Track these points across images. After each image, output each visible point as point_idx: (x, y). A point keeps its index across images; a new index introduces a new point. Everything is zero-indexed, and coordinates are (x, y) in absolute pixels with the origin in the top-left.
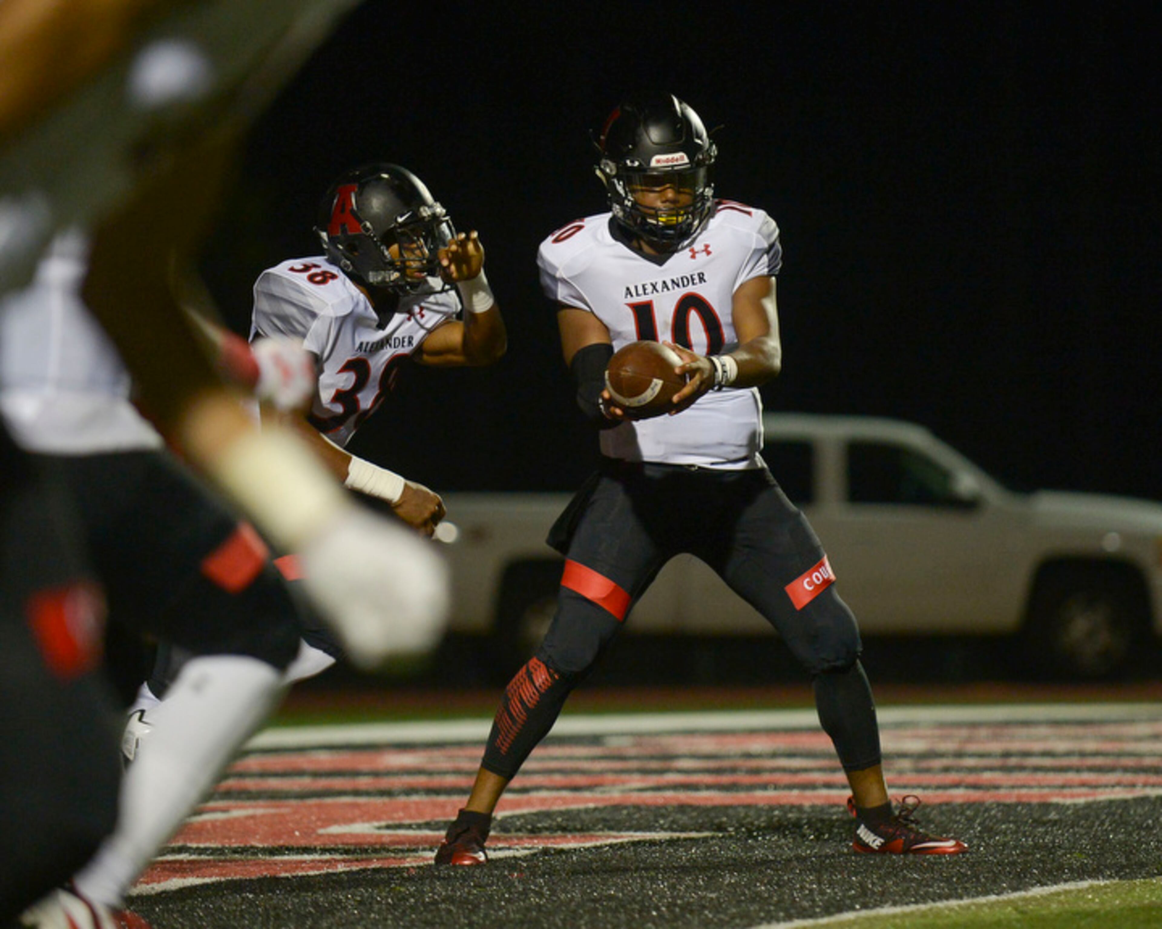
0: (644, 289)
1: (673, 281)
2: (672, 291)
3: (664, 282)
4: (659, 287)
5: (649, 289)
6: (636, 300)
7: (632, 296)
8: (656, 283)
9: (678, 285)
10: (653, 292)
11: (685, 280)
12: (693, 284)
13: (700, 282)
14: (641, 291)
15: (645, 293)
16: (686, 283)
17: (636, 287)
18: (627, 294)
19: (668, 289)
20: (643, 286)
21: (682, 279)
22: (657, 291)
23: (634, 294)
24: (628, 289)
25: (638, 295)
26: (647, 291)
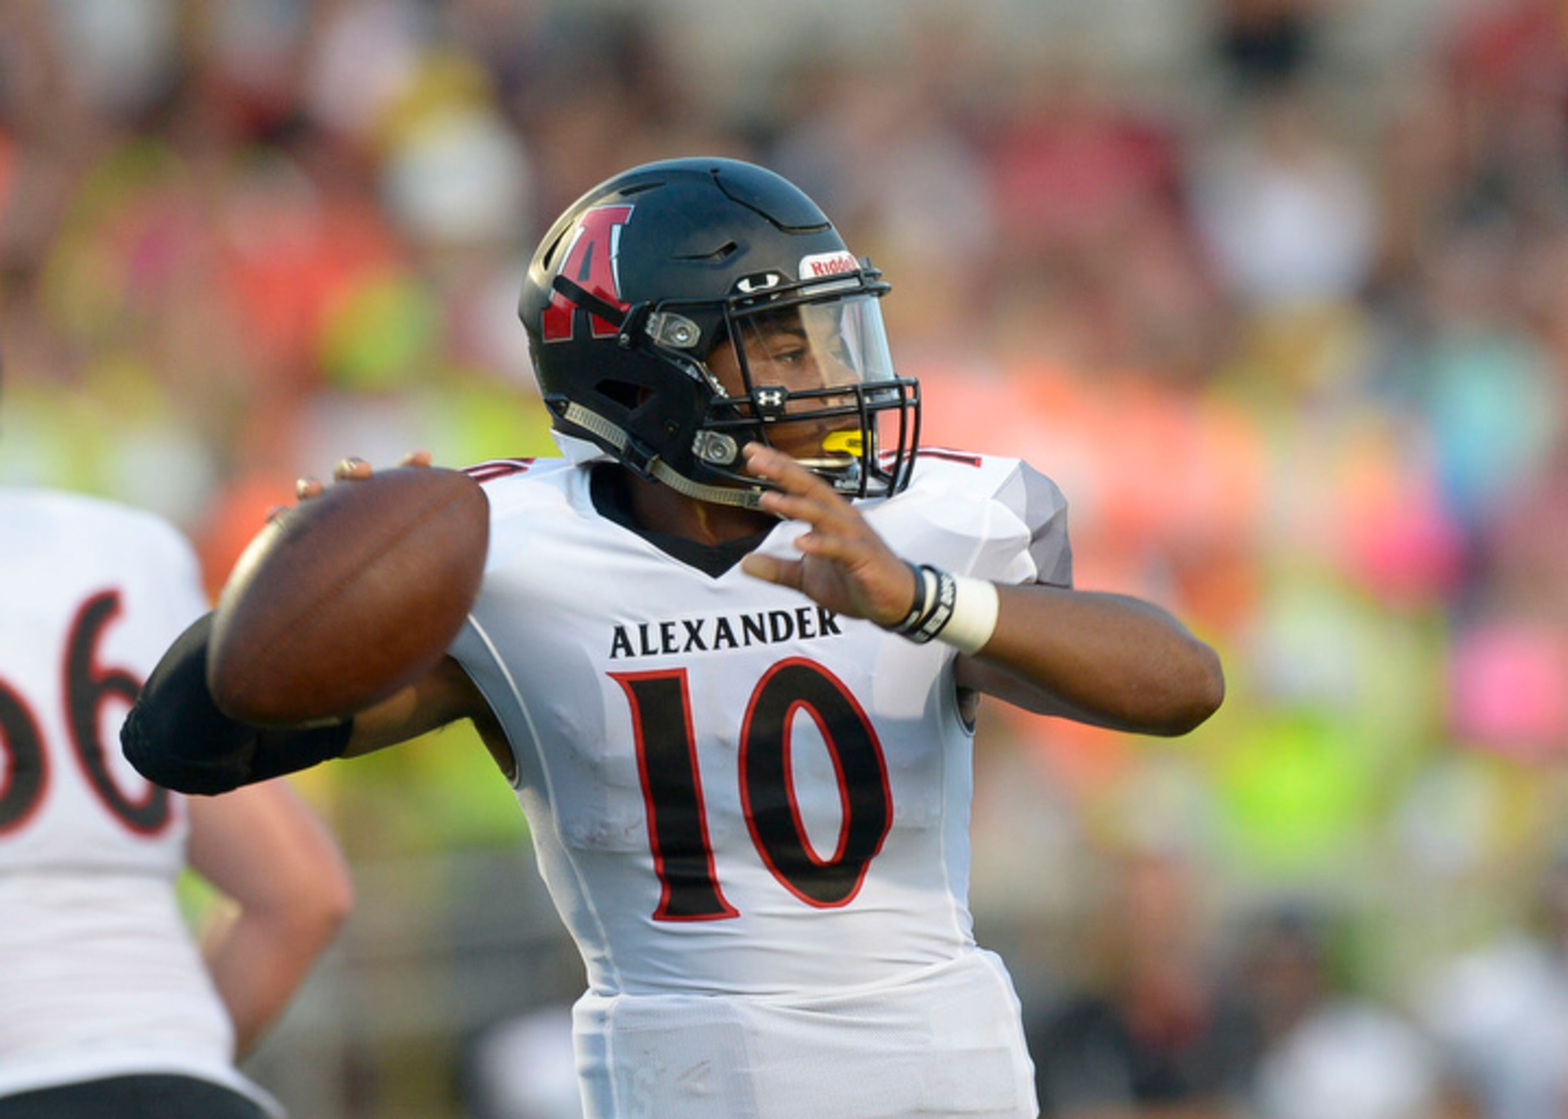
0: (666, 638)
1: (746, 621)
2: (742, 649)
3: (723, 623)
4: (708, 634)
5: (681, 636)
6: (640, 664)
7: (629, 653)
8: (700, 623)
9: (761, 636)
10: (688, 648)
11: (781, 621)
12: (803, 635)
13: (824, 632)
14: (655, 640)
15: (667, 650)
16: (782, 630)
17: (643, 629)
18: (616, 646)
19: (733, 643)
20: (664, 627)
21: (773, 616)
22: (701, 646)
23: (636, 645)
24: (620, 632)
25: (646, 651)
26: (673, 645)
